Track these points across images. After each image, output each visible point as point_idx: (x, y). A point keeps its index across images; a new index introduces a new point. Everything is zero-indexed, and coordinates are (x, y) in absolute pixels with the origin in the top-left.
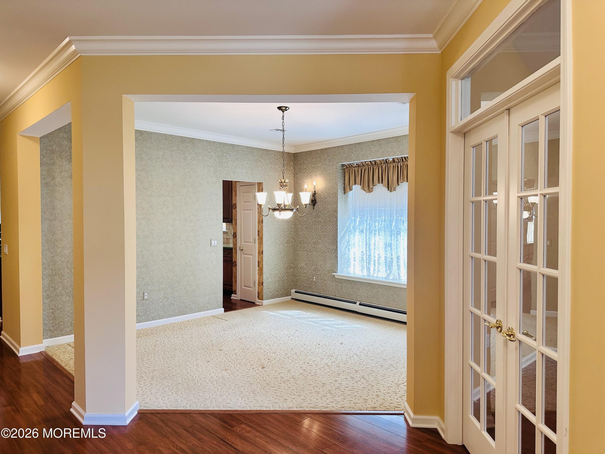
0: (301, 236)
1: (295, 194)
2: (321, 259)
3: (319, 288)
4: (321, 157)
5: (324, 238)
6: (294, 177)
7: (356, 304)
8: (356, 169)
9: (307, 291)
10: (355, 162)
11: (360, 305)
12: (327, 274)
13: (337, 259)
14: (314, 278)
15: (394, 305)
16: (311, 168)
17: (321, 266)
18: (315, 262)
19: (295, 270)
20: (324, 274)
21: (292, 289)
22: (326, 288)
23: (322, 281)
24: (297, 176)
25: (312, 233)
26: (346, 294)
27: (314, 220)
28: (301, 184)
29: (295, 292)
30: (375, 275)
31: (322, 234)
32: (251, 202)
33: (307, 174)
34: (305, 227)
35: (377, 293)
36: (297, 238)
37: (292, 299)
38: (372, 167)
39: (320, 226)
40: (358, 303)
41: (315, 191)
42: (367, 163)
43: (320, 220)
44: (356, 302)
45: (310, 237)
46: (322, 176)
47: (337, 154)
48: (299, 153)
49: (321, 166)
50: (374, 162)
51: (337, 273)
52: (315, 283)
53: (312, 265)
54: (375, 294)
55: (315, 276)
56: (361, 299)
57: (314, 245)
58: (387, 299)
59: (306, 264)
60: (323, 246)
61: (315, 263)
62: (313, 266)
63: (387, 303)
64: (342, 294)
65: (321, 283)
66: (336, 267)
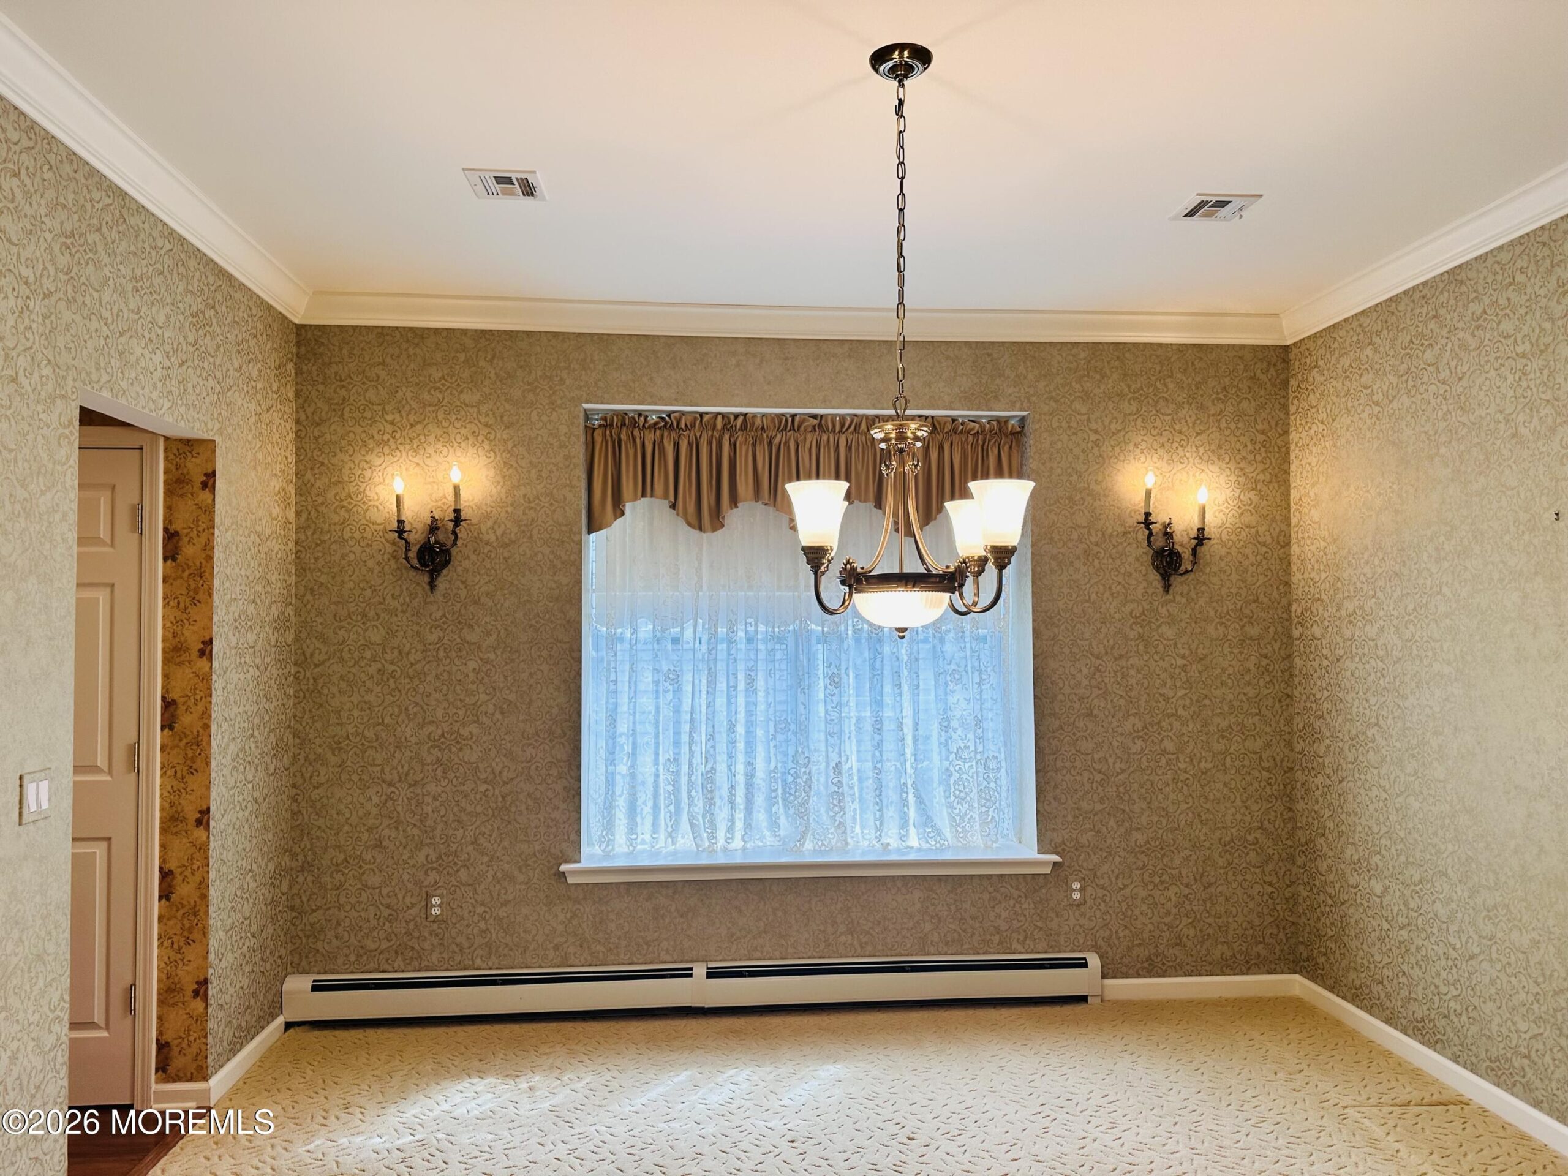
0: (344, 714)
1: (304, 515)
2: (479, 809)
3: (466, 944)
4: (482, 363)
5: (498, 716)
6: (298, 436)
7: (690, 975)
8: (649, 437)
9: (384, 971)
10: (655, 409)
11: (710, 975)
12: (516, 873)
13: (576, 799)
14: (436, 901)
15: (851, 944)
16: (414, 405)
17: (482, 840)
18: (440, 826)
19: (301, 879)
20: (499, 875)
21: (286, 976)
22: (508, 939)
23: (480, 910)
24: (316, 434)
25: (418, 699)
26: (624, 943)
27: (434, 637)
28: (346, 471)
29: (315, 988)
30: (737, 843)
31: (483, 697)
32: (104, 544)
33: (389, 428)
34: (372, 670)
35: (780, 913)
36: (318, 725)
37: (289, 1025)
38: (727, 436)
39: (472, 665)
40: (700, 970)
41: (457, 511)
42: (706, 418)
43: (472, 637)
44: (691, 969)
45: (403, 716)
46: (487, 447)
47: (574, 365)
48: (337, 330)
49: (480, 402)
50: (741, 419)
51: (575, 862)
52: (435, 926)
53: (420, 845)
54: (771, 918)
55: (439, 892)
56: (703, 953)
57: (435, 752)
58: (822, 928)
59: (380, 846)
60: (493, 753)
61: (438, 832)
62: (425, 851)
63: (822, 946)
64: (600, 948)
65: (476, 918)
66: (573, 836)
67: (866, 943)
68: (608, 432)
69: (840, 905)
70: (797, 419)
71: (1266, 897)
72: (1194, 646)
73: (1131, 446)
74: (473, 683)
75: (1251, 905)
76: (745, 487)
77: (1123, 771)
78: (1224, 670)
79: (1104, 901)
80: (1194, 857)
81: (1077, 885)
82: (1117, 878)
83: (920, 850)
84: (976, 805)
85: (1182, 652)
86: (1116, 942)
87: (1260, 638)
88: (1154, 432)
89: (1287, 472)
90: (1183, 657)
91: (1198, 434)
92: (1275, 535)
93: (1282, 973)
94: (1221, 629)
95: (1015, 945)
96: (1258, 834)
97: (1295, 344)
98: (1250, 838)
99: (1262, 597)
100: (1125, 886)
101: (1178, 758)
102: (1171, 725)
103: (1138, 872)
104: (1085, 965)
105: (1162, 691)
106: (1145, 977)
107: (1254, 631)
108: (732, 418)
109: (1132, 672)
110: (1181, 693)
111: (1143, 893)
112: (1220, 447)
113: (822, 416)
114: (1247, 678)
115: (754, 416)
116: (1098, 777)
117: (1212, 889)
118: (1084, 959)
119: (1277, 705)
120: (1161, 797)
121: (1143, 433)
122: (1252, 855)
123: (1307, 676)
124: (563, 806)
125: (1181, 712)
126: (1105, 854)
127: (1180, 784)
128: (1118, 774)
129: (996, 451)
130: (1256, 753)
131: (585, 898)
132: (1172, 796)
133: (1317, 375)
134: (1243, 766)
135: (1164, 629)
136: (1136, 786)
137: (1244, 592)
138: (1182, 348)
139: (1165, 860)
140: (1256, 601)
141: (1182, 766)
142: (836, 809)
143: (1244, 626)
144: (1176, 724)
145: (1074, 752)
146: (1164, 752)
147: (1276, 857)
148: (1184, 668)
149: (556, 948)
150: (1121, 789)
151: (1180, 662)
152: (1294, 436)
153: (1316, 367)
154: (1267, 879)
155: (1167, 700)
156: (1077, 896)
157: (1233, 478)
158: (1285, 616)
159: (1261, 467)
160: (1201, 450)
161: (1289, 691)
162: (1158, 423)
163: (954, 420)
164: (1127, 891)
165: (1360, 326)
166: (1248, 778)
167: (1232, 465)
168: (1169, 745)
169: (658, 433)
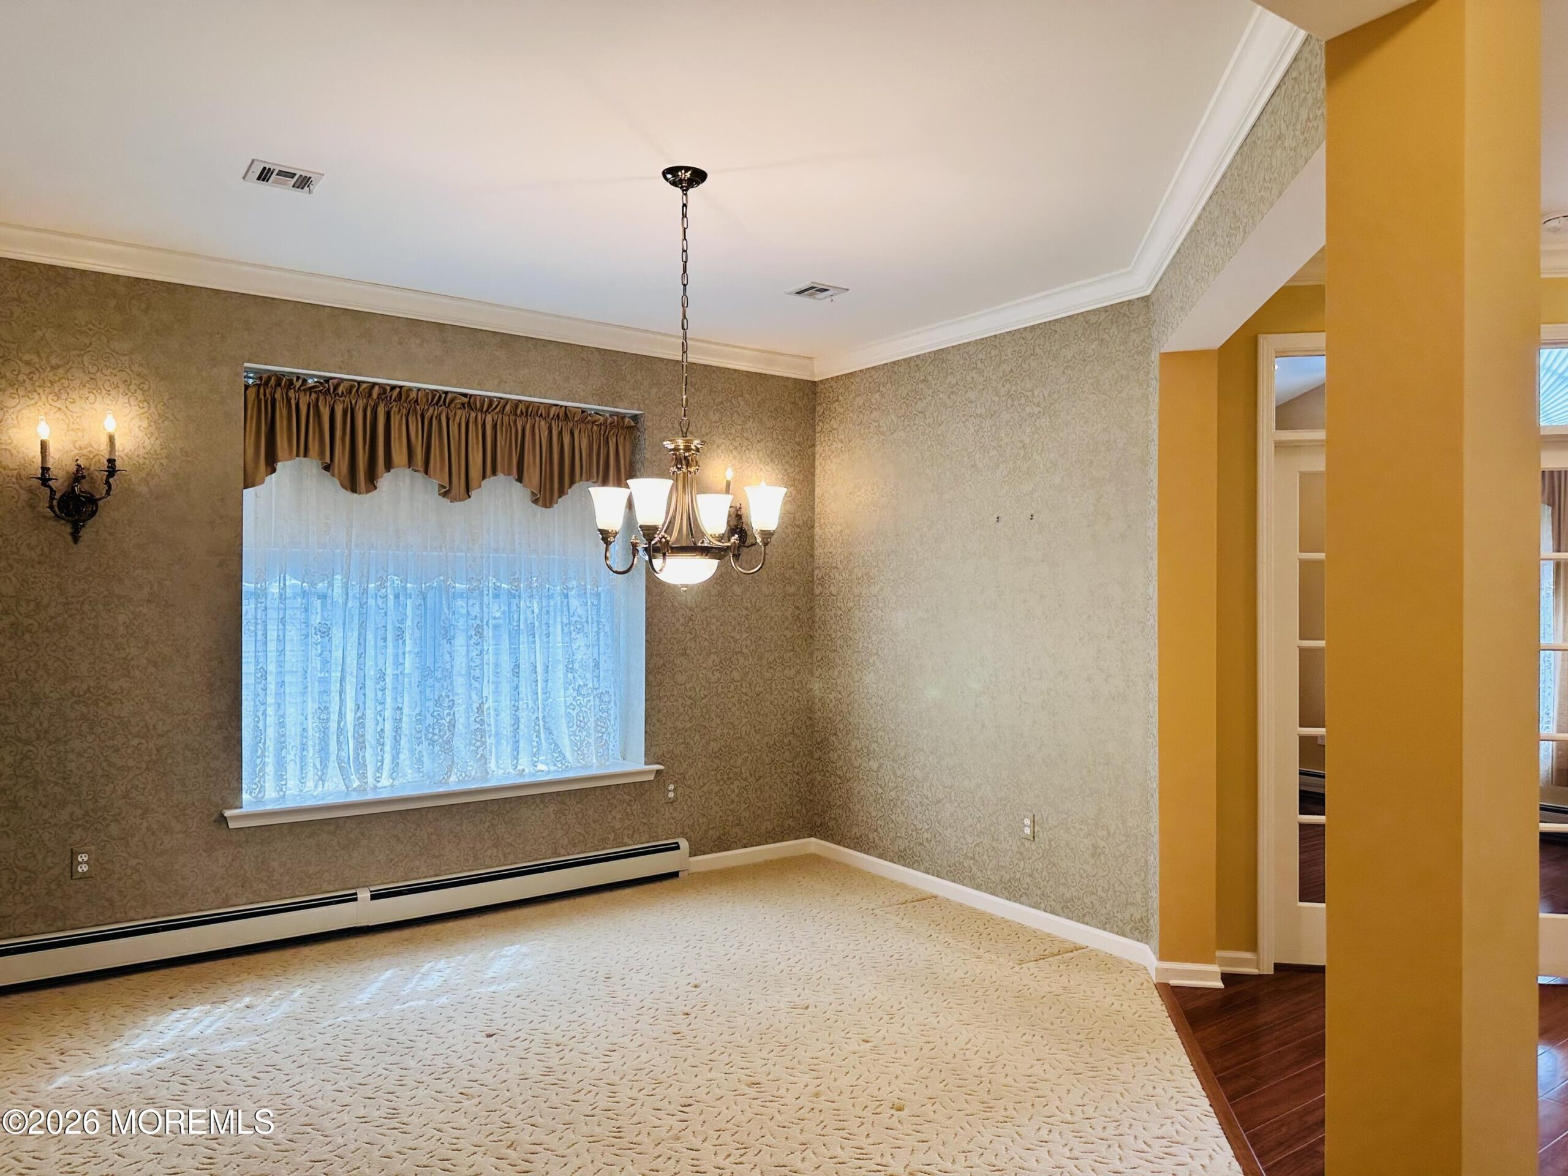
3: (117, 898)
4: (135, 312)
5: (151, 669)
7: (355, 899)
8: (304, 400)
10: (313, 374)
11: (374, 897)
12: (173, 823)
13: (236, 748)
14: (83, 857)
17: (135, 793)
18: (87, 783)
20: (155, 826)
22: (165, 888)
23: (134, 862)
25: (59, 654)
26: (286, 879)
27: (75, 591)
30: (385, 781)
35: (434, 837)
38: (382, 406)
39: (122, 617)
40: (364, 895)
41: (111, 461)
42: (363, 386)
43: (121, 589)
44: (355, 894)
45: (41, 672)
46: (140, 397)
47: (236, 325)
49: (133, 351)
50: (398, 390)
51: (236, 808)
52: (82, 884)
53: (63, 803)
54: (426, 842)
55: (86, 848)
56: (363, 879)
57: (80, 707)
58: (471, 845)
61: (84, 789)
62: (70, 808)
64: (262, 886)
65: (129, 871)
66: (234, 784)
67: (509, 853)
68: (262, 390)
69: (488, 824)
70: (450, 396)
71: (795, 783)
72: (754, 600)
73: (715, 446)
74: (123, 636)
75: (786, 789)
76: (399, 454)
77: (706, 696)
78: (772, 618)
79: (690, 797)
80: (750, 758)
81: (672, 787)
82: (699, 779)
83: (549, 772)
84: (592, 732)
85: (746, 605)
86: (698, 828)
87: (794, 595)
88: (731, 437)
89: (813, 475)
90: (747, 609)
91: (759, 442)
92: (805, 519)
93: (804, 838)
94: (771, 588)
95: (626, 840)
96: (790, 738)
97: (821, 381)
98: (786, 741)
99: (796, 566)
100: (705, 784)
101: (741, 685)
102: (738, 660)
103: (713, 773)
104: (678, 848)
105: (732, 635)
106: (716, 852)
107: (791, 590)
108: (388, 389)
109: (714, 620)
110: (745, 635)
111: (716, 789)
112: (772, 452)
113: (471, 395)
114: (786, 624)
115: (410, 389)
116: (689, 702)
117: (761, 781)
118: (677, 843)
119: (804, 643)
120: (730, 714)
121: (723, 437)
122: (787, 753)
123: (824, 623)
124: (223, 756)
125: (744, 650)
126: (691, 761)
127: (742, 704)
128: (703, 698)
129: (615, 440)
130: (790, 679)
131: (247, 841)
132: (737, 713)
133: (837, 407)
134: (783, 688)
135: (735, 587)
136: (714, 707)
137: (785, 561)
138: (749, 375)
139: (732, 761)
140: (793, 568)
141: (744, 690)
142: (478, 743)
143: (785, 586)
144: (741, 660)
145: (673, 683)
146: (733, 680)
147: (801, 754)
148: (747, 617)
149: (217, 891)
150: (704, 710)
151: (745, 612)
152: (819, 449)
153: (837, 401)
154: (796, 770)
155: (736, 641)
156: (671, 795)
157: (780, 476)
158: (810, 579)
159: (797, 470)
160: (760, 453)
161: (811, 633)
162: (733, 431)
163: (583, 412)
164: (705, 789)
165: (872, 377)
166: (785, 697)
167: (780, 467)
168: (736, 675)
169: (314, 396)
